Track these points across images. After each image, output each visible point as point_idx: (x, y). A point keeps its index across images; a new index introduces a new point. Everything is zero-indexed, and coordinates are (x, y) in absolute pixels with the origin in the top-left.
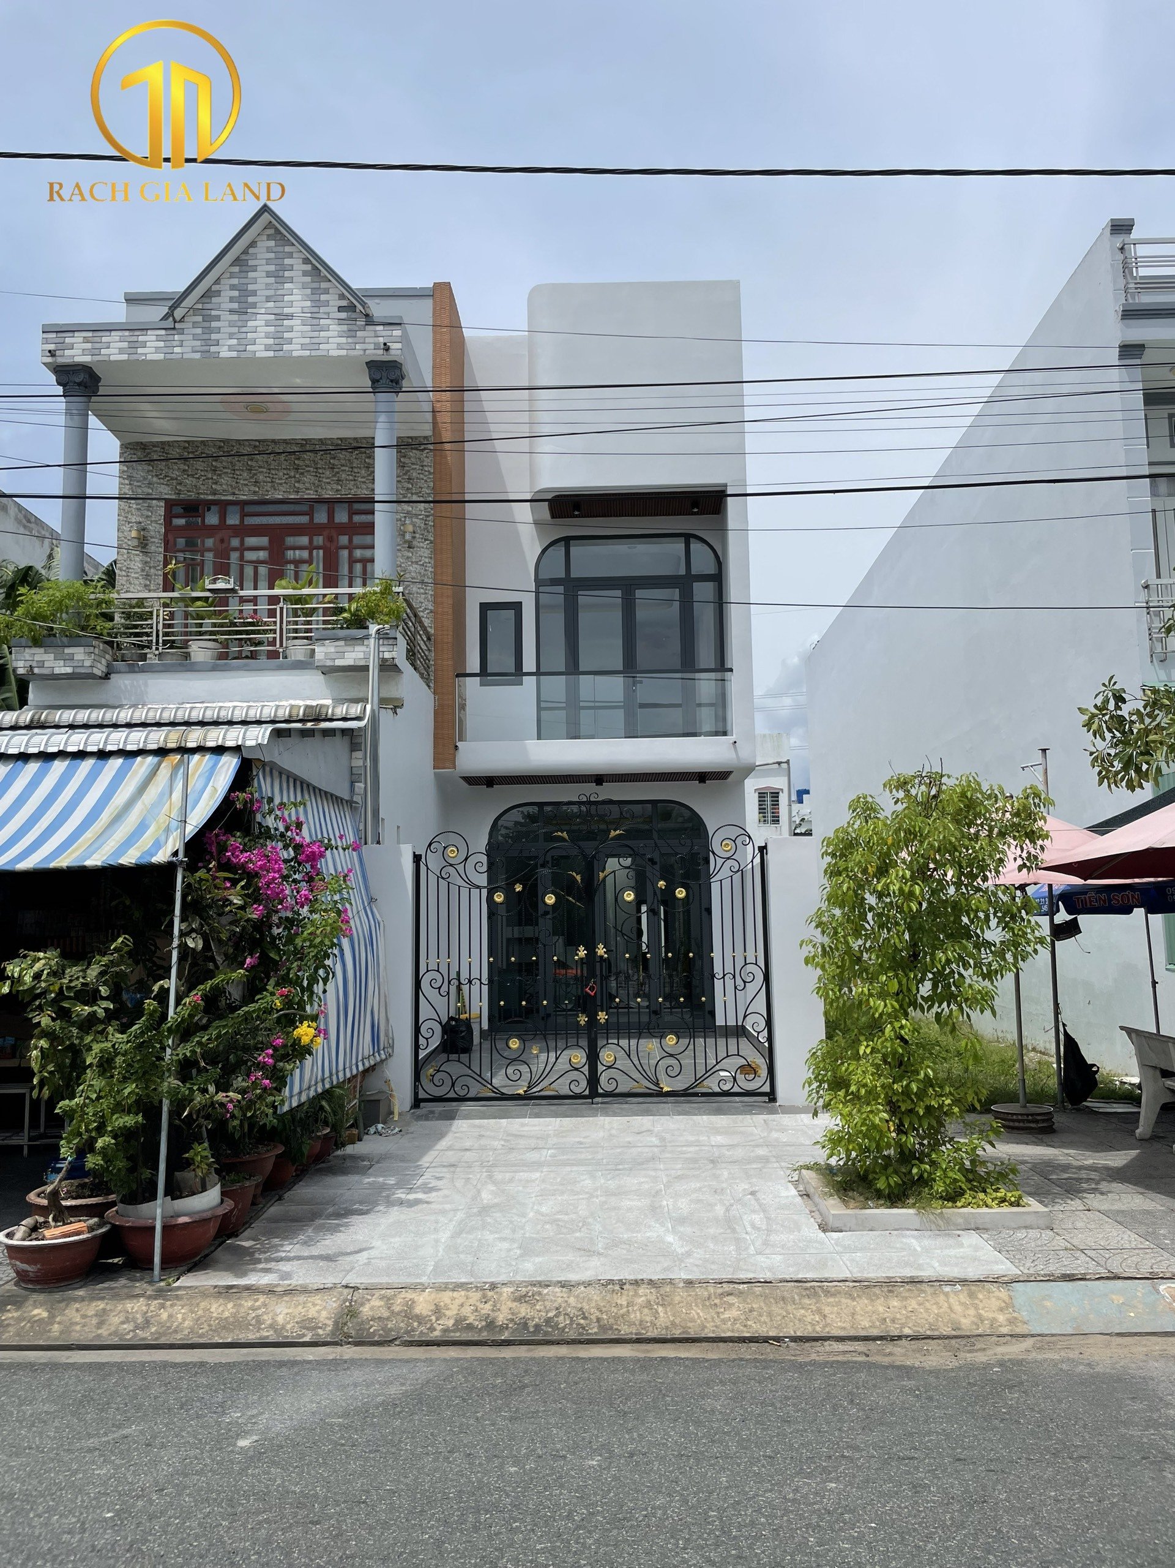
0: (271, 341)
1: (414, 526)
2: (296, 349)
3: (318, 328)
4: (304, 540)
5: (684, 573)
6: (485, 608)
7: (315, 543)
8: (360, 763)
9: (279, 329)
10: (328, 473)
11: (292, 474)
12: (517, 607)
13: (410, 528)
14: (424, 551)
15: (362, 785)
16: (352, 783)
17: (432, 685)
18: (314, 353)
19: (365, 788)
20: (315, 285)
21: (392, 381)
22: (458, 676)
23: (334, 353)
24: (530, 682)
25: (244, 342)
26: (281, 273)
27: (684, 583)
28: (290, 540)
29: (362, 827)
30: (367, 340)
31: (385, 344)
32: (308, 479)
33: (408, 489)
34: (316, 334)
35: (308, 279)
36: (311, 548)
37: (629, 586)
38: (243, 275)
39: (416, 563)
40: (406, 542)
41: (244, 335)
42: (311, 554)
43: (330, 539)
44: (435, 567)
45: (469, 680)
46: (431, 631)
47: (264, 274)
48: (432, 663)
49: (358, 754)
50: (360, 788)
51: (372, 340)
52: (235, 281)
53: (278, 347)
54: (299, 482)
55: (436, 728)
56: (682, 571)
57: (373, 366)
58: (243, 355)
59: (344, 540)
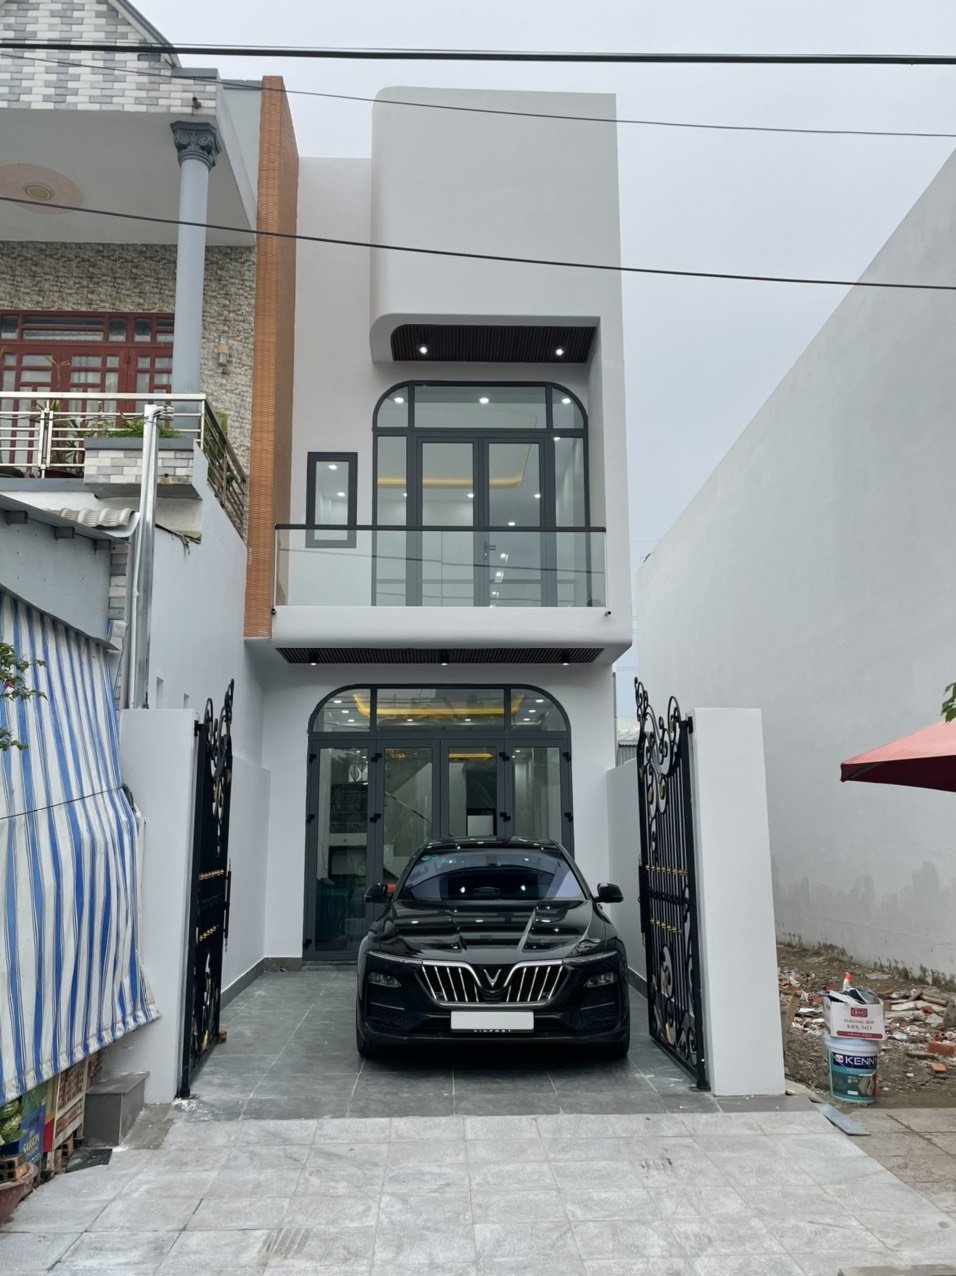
0: (51, 91)
1: (230, 348)
2: (82, 102)
3: (111, 78)
4: (96, 362)
5: (544, 426)
6: (314, 458)
7: (109, 365)
8: (123, 592)
9: (62, 77)
10: (128, 284)
11: (85, 283)
12: (351, 458)
13: (225, 349)
14: (242, 378)
15: (123, 624)
16: (109, 622)
17: (245, 536)
18: (105, 107)
19: (129, 627)
20: (112, 28)
21: (203, 148)
22: (278, 527)
23: (131, 108)
24: (364, 538)
25: (17, 91)
26: (69, 13)
27: (543, 438)
28: (77, 361)
29: (121, 682)
30: (173, 95)
31: (195, 99)
32: (104, 289)
33: (225, 306)
34: (109, 85)
35: (102, 21)
36: (104, 371)
37: (481, 440)
38: (21, 13)
39: (232, 391)
40: (220, 365)
41: (18, 83)
42: (103, 379)
43: (128, 361)
44: (254, 397)
45: (292, 532)
46: (247, 472)
47: (48, 13)
48: (246, 509)
49: (122, 580)
50: (120, 627)
51: (179, 95)
52: (11, 20)
53: (60, 98)
54: (92, 292)
55: (249, 587)
56: (542, 424)
57: (180, 127)
58: (15, 106)
59: (144, 363)
